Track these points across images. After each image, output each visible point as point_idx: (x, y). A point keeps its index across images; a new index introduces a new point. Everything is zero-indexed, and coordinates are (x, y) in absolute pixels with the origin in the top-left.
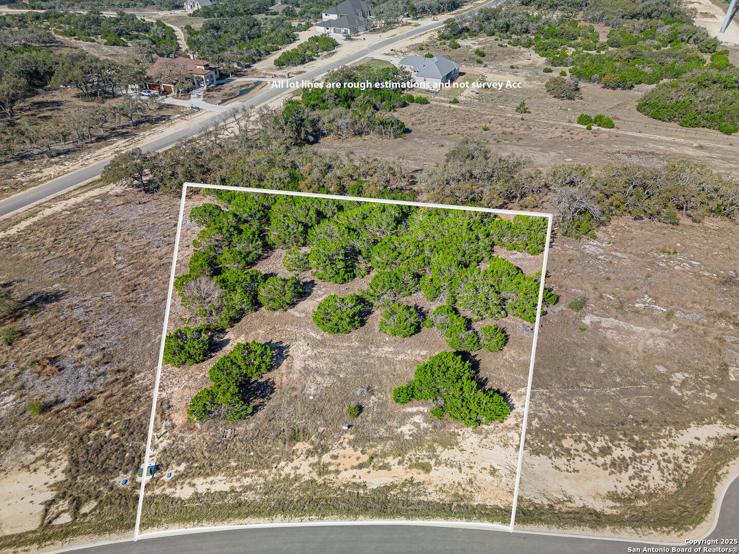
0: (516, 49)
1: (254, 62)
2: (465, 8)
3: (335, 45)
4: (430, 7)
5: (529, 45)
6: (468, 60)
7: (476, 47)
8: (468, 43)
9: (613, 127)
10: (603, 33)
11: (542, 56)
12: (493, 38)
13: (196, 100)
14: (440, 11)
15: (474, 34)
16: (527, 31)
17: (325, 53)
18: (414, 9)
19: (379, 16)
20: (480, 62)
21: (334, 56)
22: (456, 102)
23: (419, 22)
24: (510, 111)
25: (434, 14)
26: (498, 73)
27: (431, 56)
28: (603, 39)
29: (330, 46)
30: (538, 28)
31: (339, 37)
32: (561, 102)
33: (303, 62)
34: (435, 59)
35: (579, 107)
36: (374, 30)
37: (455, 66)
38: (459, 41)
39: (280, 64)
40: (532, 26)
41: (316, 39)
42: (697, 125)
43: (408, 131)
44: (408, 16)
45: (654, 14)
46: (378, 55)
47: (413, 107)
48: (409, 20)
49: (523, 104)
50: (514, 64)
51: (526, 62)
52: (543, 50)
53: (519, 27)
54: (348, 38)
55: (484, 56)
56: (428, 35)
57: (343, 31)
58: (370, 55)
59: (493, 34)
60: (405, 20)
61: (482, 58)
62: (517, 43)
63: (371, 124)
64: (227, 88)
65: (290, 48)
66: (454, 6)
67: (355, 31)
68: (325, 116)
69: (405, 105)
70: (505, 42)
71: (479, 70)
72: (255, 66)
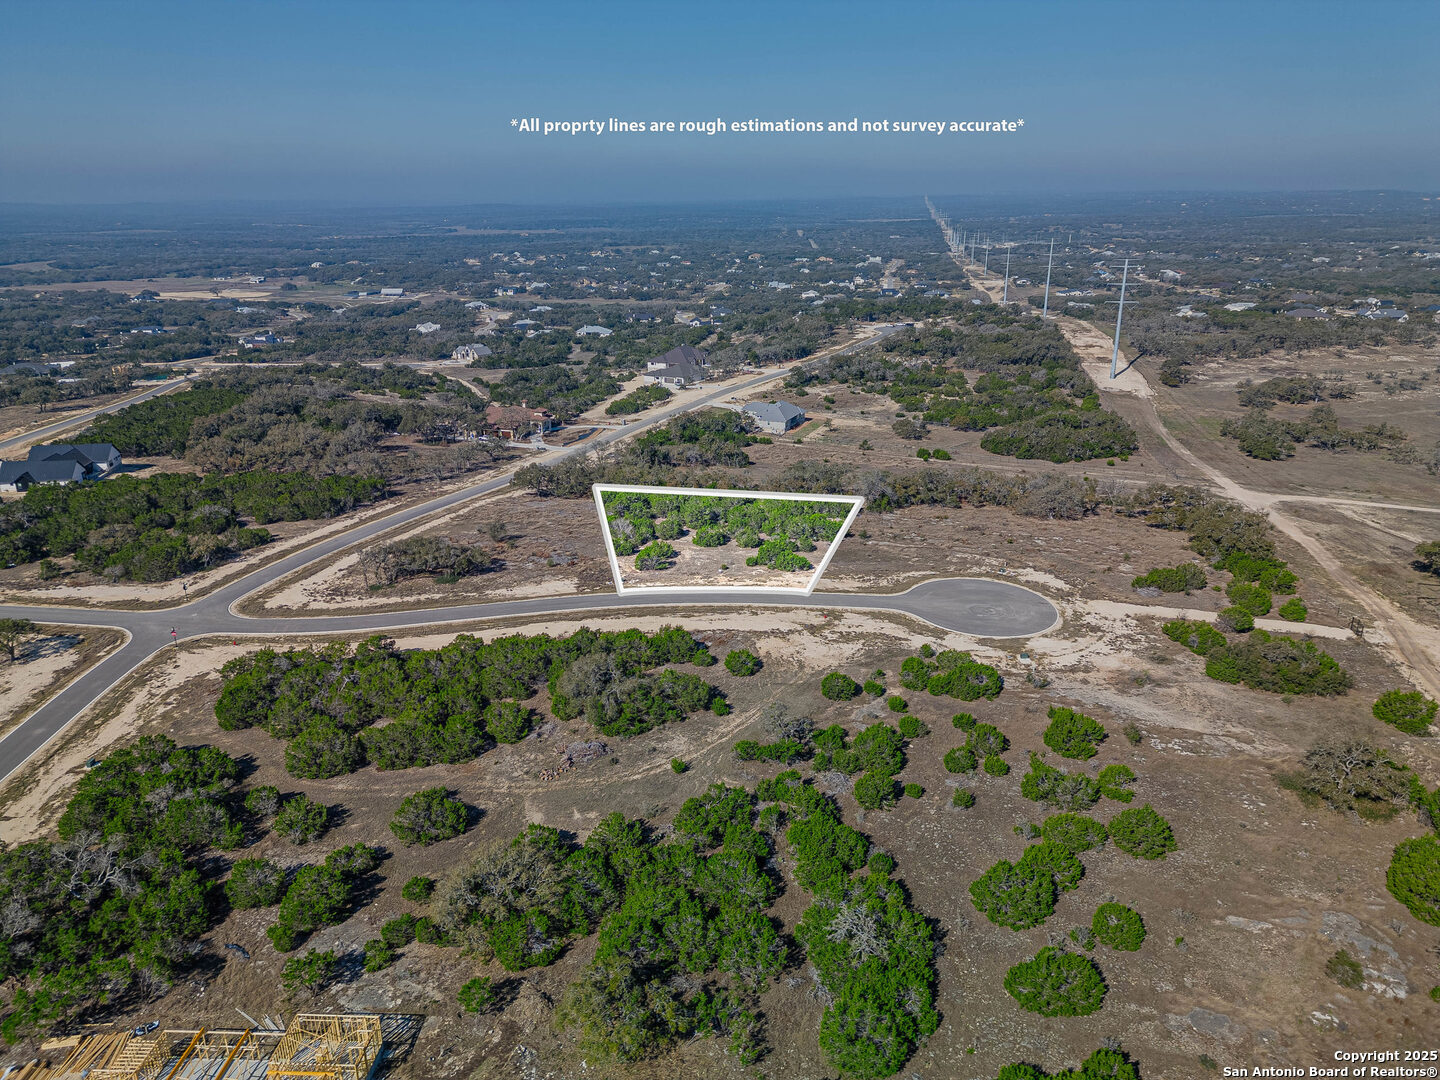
0: (869, 396)
1: (582, 412)
2: (818, 354)
3: (669, 394)
4: (775, 354)
5: (884, 391)
6: (817, 407)
7: (824, 395)
8: (816, 391)
9: (949, 459)
10: (972, 378)
11: (898, 402)
12: (846, 385)
13: (536, 443)
14: (787, 358)
15: (823, 382)
16: (884, 378)
17: (658, 402)
18: (757, 357)
19: (716, 364)
20: (828, 408)
21: (670, 405)
22: (800, 442)
23: (762, 370)
24: (854, 448)
25: (780, 362)
26: (848, 418)
27: (774, 402)
28: (970, 386)
29: (664, 395)
30: (897, 375)
31: (672, 387)
32: (906, 441)
33: (637, 411)
34: (778, 404)
35: (924, 444)
36: (712, 380)
37: (799, 411)
38: (807, 389)
39: (612, 412)
40: (890, 374)
41: (646, 389)
42: (1031, 457)
43: (753, 464)
44: (749, 364)
45: (1035, 359)
46: (717, 403)
47: (756, 446)
48: (751, 368)
49: (865, 442)
50: (866, 410)
51: (879, 408)
52: (898, 397)
53: (875, 374)
54: (683, 387)
55: (833, 402)
56: (773, 383)
57: (676, 380)
58: (709, 403)
59: (846, 381)
60: (746, 368)
61: (831, 405)
62: (871, 390)
63: (717, 458)
64: (563, 434)
65: (618, 397)
66: (804, 352)
67: (691, 381)
68: (674, 450)
69: (748, 445)
70: (858, 390)
71: (828, 415)
72: (583, 415)
